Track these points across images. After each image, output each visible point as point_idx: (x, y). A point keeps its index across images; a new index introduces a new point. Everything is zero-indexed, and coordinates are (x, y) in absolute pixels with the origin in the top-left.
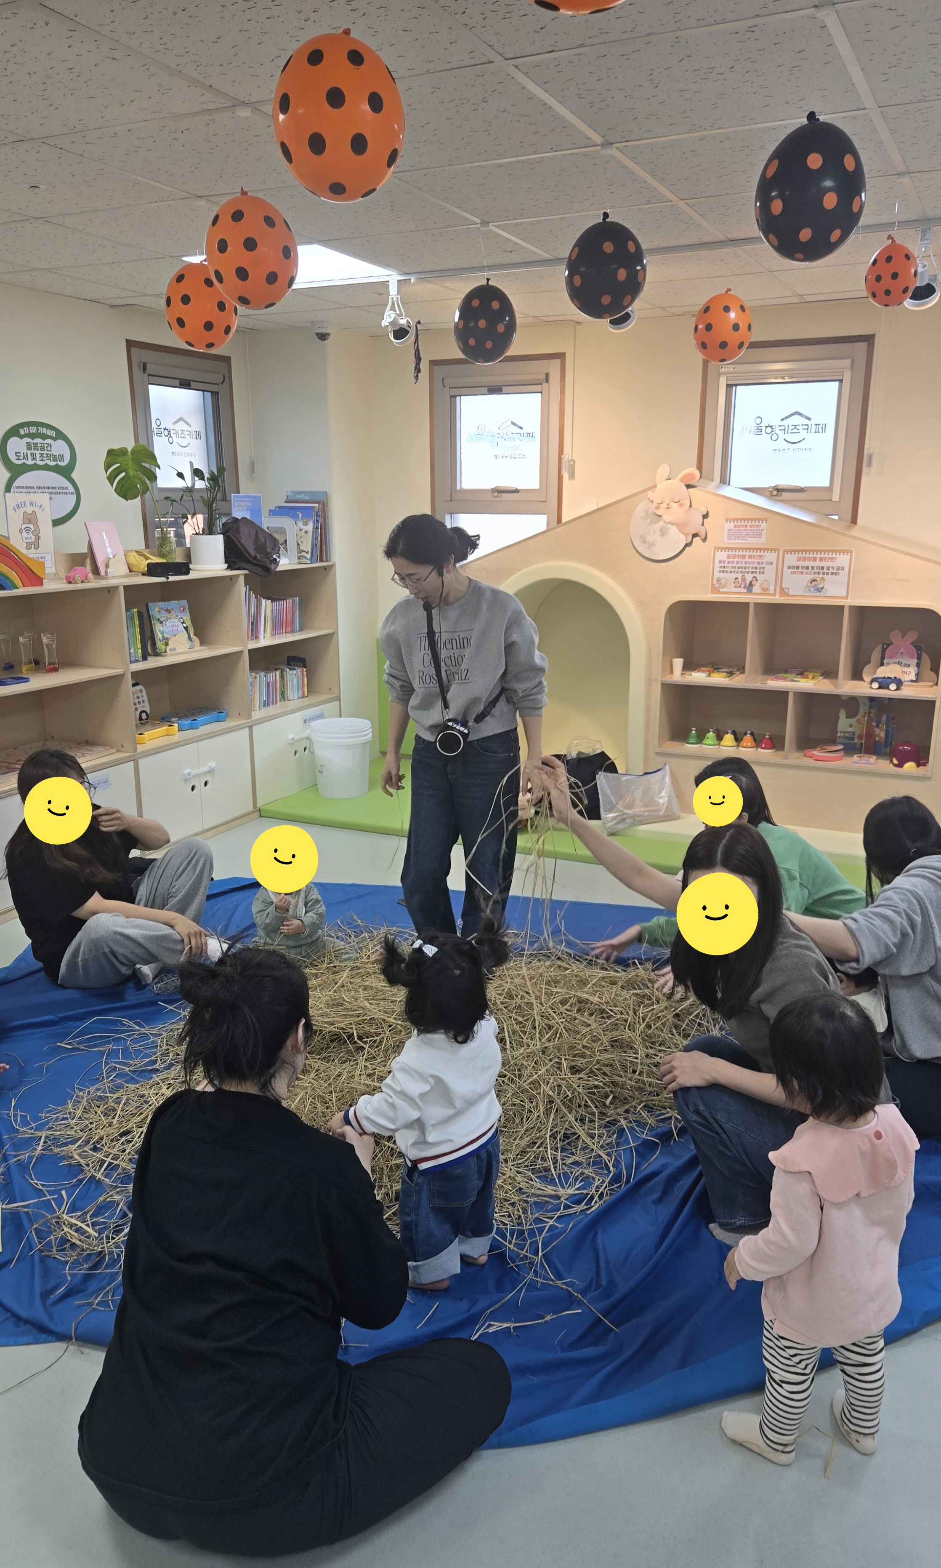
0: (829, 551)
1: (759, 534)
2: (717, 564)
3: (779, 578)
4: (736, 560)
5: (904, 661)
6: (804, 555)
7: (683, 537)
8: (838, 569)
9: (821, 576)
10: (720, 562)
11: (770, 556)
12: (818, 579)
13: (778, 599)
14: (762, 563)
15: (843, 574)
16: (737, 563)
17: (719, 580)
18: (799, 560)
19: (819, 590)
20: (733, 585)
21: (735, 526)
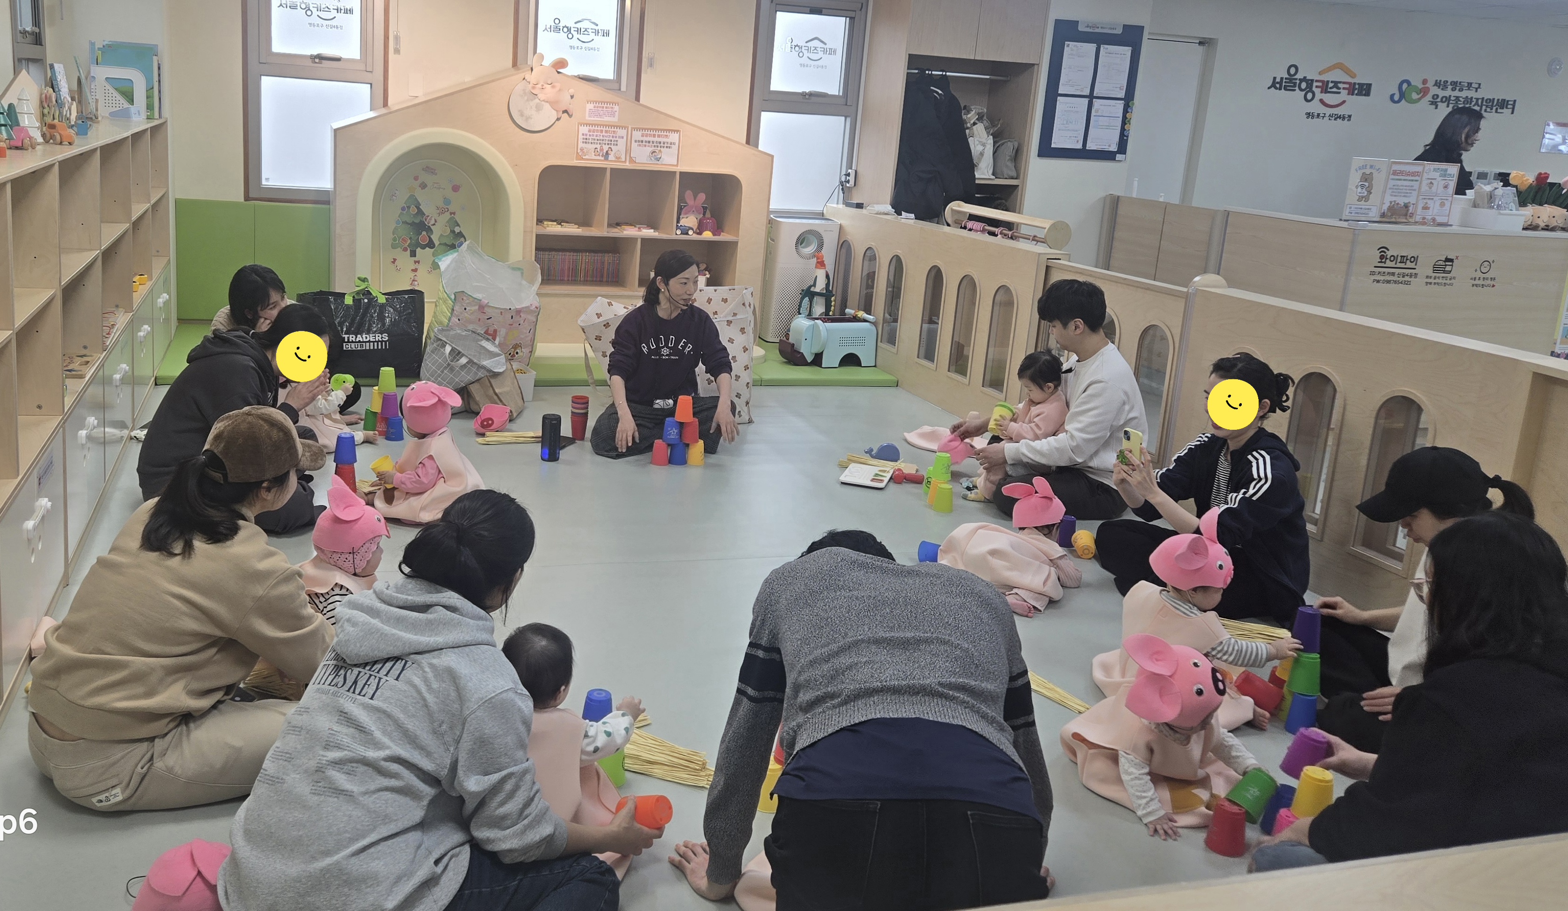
0: (664, 130)
1: (613, 114)
2: (581, 136)
3: (628, 150)
4: (595, 134)
6: (646, 132)
7: (554, 113)
8: (671, 144)
9: (659, 148)
10: (583, 135)
11: (622, 132)
12: (657, 151)
13: (628, 165)
14: (616, 137)
15: (675, 147)
16: (597, 136)
17: (582, 150)
18: (642, 136)
19: (658, 159)
20: (593, 154)
21: (595, 107)
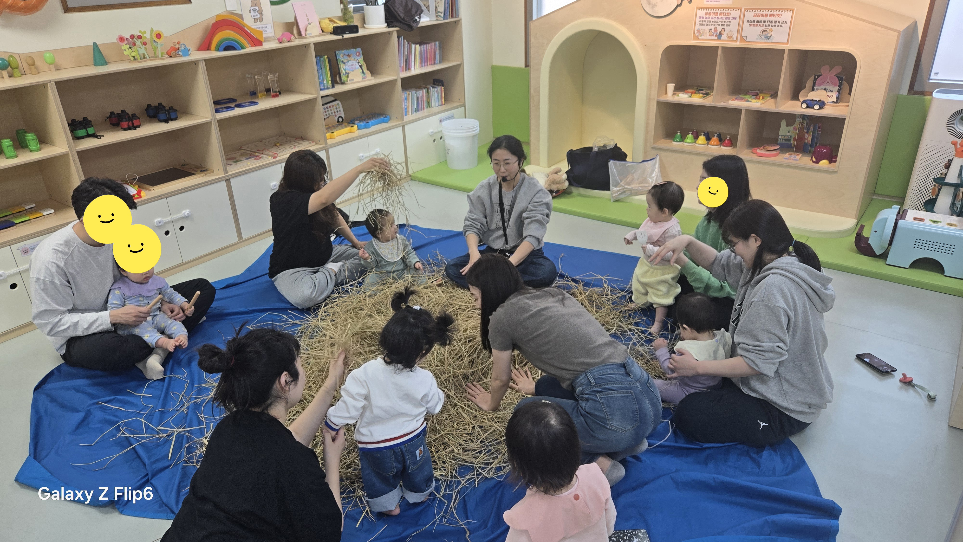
0: (776, 10)
2: (698, 19)
3: (740, 29)
4: (711, 16)
5: (829, 88)
6: (759, 12)
8: (782, 23)
9: (770, 27)
10: (700, 17)
11: (735, 14)
12: (768, 30)
13: (739, 44)
14: (729, 18)
15: (786, 26)
16: (712, 18)
18: (755, 16)
19: (769, 38)
20: (708, 34)
